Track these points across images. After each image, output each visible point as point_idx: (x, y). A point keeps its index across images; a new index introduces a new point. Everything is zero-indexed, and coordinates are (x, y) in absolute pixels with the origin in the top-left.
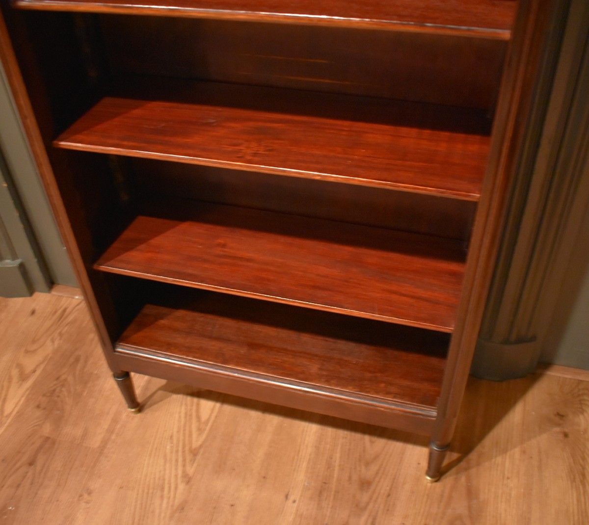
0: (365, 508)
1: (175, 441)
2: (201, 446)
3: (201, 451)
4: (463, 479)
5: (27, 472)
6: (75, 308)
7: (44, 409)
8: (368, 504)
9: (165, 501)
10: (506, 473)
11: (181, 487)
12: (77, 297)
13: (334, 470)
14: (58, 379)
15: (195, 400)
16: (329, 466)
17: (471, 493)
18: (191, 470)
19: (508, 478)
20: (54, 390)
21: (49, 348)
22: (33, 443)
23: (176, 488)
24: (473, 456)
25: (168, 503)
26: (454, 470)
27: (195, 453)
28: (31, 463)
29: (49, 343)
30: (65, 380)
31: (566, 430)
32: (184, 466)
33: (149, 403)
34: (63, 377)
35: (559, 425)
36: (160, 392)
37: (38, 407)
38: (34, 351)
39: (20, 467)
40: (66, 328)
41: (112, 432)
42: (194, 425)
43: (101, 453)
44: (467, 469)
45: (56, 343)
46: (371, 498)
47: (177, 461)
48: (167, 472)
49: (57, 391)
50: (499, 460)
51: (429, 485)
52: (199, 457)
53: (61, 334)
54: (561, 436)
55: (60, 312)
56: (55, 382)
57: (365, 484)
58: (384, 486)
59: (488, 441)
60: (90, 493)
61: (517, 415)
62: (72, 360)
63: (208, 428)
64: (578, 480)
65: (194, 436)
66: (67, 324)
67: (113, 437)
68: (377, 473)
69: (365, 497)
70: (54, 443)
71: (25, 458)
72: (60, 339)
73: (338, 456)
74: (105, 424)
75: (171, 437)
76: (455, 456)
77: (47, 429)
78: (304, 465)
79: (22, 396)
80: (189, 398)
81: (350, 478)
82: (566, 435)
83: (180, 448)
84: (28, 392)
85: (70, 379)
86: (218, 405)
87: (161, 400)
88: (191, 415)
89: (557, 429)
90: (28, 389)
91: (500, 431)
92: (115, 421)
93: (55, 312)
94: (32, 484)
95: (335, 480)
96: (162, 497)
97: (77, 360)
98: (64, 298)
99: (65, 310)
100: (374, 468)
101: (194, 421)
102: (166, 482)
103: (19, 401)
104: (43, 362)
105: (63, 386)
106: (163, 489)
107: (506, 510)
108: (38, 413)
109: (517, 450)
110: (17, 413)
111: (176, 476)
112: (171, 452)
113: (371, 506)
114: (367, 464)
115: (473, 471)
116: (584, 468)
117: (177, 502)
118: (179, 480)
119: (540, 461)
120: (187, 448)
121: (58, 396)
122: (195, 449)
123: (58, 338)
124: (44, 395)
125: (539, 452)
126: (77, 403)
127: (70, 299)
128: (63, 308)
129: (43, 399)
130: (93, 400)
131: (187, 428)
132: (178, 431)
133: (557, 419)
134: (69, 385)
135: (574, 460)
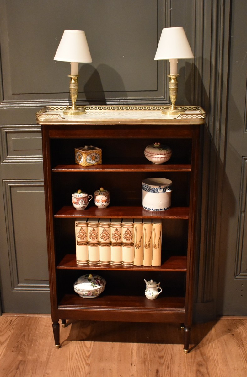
0: (163, 364)
1: (78, 355)
2: (90, 355)
3: (91, 356)
4: (198, 351)
5: (16, 372)
6: (15, 320)
7: (16, 352)
8: (164, 362)
9: (82, 373)
10: (214, 347)
11: (87, 367)
12: (15, 316)
13: (147, 355)
15: (82, 342)
16: (145, 354)
17: (202, 354)
18: (89, 362)
19: (215, 349)
20: (18, 346)
21: (9, 333)
22: (15, 363)
23: (85, 368)
24: (200, 344)
25: (83, 373)
26: (194, 349)
27: (89, 357)
28: (17, 368)
29: (8, 331)
30: (22, 342)
31: (233, 334)
32: (85, 361)
33: (62, 345)
34: (20, 341)
35: (230, 332)
36: (66, 341)
37: (13, 351)
38: (3, 335)
39: (13, 370)
40: (14, 326)
41: (50, 355)
42: (85, 349)
43: (48, 362)
44: (199, 348)
46: (165, 361)
47: (82, 360)
48: (79, 364)
49: (19, 346)
50: (210, 344)
51: (186, 354)
52: (91, 358)
53: (12, 328)
54: (231, 335)
55: (9, 322)
56: (17, 343)
57: (161, 357)
58: (169, 357)
59: (204, 340)
60: (48, 374)
61: (213, 331)
62: (22, 336)
63: (91, 349)
64: (241, 346)
65: (86, 352)
67: (51, 356)
68: (165, 354)
69: (162, 361)
70: (25, 362)
71: (13, 368)
72: (13, 330)
73: (147, 351)
74: (46, 353)
75: (77, 354)
76: (193, 345)
77: (20, 358)
78: (135, 355)
79: (4, 349)
80: (79, 342)
81: (154, 356)
82: (233, 335)
83: (82, 356)
84: (5, 348)
86: (93, 342)
87: (66, 344)
88: (82, 346)
89: (230, 334)
90: (5, 347)
91: (208, 336)
92: (50, 352)
93: (7, 322)
94: (20, 375)
95: (149, 358)
96: (80, 371)
97: (24, 335)
98: (9, 317)
99: (11, 321)
100: (163, 353)
101: (84, 348)
102: (80, 367)
103: (3, 351)
104: (9, 337)
105: (21, 344)
106: (79, 369)
107: (217, 357)
108: (13, 353)
109: (216, 341)
110: (3, 354)
111: (83, 364)
112: (78, 358)
113: (165, 363)
114: (160, 352)
115: (201, 349)
116: (242, 343)
117: (87, 372)
118: (85, 366)
119: (226, 343)
120: (85, 356)
121: (21, 347)
123: (12, 330)
124: (14, 348)
125: (225, 340)
126: (30, 349)
127: (12, 317)
128: (10, 320)
129: (14, 349)
130: (37, 347)
131: (82, 350)
132: (79, 352)
133: (229, 331)
134: (24, 343)
135: (238, 341)
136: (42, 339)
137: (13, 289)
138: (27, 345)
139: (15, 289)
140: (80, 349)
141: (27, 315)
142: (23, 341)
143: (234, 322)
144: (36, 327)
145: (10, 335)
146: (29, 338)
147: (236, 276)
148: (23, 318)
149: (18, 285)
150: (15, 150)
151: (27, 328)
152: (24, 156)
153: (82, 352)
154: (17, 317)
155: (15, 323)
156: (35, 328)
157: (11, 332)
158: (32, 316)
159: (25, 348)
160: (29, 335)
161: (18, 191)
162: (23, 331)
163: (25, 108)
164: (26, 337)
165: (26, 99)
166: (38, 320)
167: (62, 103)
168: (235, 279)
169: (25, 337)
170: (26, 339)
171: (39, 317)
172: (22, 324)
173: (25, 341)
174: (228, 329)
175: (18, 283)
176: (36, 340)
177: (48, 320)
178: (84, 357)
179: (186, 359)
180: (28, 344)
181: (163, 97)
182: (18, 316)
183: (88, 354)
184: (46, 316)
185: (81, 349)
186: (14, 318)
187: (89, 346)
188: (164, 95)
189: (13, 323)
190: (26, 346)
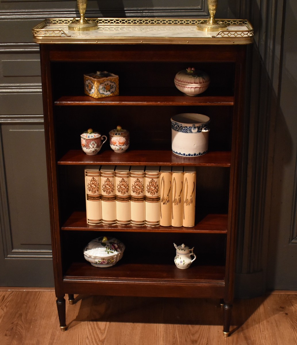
1: (90, 338)
2: (105, 339)
3: (106, 340)
4: (242, 334)
6: (9, 295)
7: (10, 336)
10: (261, 329)
12: (9, 290)
13: (177, 339)
14: (12, 323)
15: (95, 323)
16: (174, 337)
17: (246, 338)
19: (263, 331)
20: (12, 328)
24: (244, 326)
26: (236, 331)
30: (17, 323)
31: (286, 312)
33: (70, 326)
34: (15, 323)
35: (282, 311)
36: (74, 322)
37: (6, 335)
40: (8, 303)
41: (54, 339)
42: (98, 332)
44: (243, 330)
45: (5, 310)
49: (15, 328)
50: (257, 326)
51: (226, 338)
52: (105, 343)
53: (5, 306)
54: (284, 315)
56: (12, 325)
57: (194, 342)
58: (204, 341)
59: (250, 320)
61: (261, 309)
62: (17, 315)
63: (106, 332)
65: (100, 336)
66: (8, 302)
67: (55, 341)
68: (199, 337)
72: (7, 308)
73: (177, 333)
74: (49, 337)
75: (87, 337)
76: (235, 327)
78: (161, 338)
80: (91, 322)
81: (186, 341)
82: (287, 314)
83: (94, 341)
85: (20, 322)
86: (108, 323)
87: (74, 326)
88: (94, 328)
89: (282, 312)
91: (255, 316)
92: (53, 335)
95: (179, 342)
97: (21, 315)
99: (4, 297)
100: (197, 336)
101: (97, 330)
105: (17, 326)
107: (265, 342)
108: (7, 338)
109: (265, 322)
114: (193, 335)
115: (246, 331)
119: (276, 324)
120: (97, 340)
121: (16, 330)
122: (102, 340)
123: (5, 308)
124: (7, 330)
125: (276, 321)
126: (28, 331)
127: (5, 292)
128: (2, 296)
129: (7, 332)
130: (37, 329)
131: (94, 333)
132: (90, 335)
133: (281, 309)
134: (20, 325)
135: (292, 322)
136: (44, 319)
137: (5, 256)
138: (24, 328)
139: (8, 256)
140: (91, 331)
141: (24, 289)
142: (19, 323)
143: (289, 298)
144: (36, 305)
145: (2, 315)
146: (27, 318)
147: (292, 239)
148: (19, 293)
149: (13, 251)
150: (5, 77)
151: (25, 305)
152: (18, 85)
153: (94, 336)
154: (11, 292)
155: (9, 299)
156: (34, 305)
157: (4, 311)
158: (31, 290)
159: (21, 330)
160: (26, 314)
161: (11, 130)
162: (19, 309)
163: (18, 20)
164: (23, 318)
165: (20, 9)
166: (38, 295)
167: (67, 15)
168: (290, 244)
169: (21, 317)
170: (23, 320)
171: (40, 292)
172: (18, 301)
173: (22, 322)
174: (281, 307)
175: (13, 249)
176: (36, 320)
177: (51, 296)
178: (96, 342)
179: (226, 344)
180: (26, 325)
181: (199, 7)
182: (13, 290)
183: (101, 338)
184: (49, 290)
185: (93, 331)
186: (8, 293)
187: (104, 328)
188: (201, 4)
189: (6, 299)
190: (22, 328)
